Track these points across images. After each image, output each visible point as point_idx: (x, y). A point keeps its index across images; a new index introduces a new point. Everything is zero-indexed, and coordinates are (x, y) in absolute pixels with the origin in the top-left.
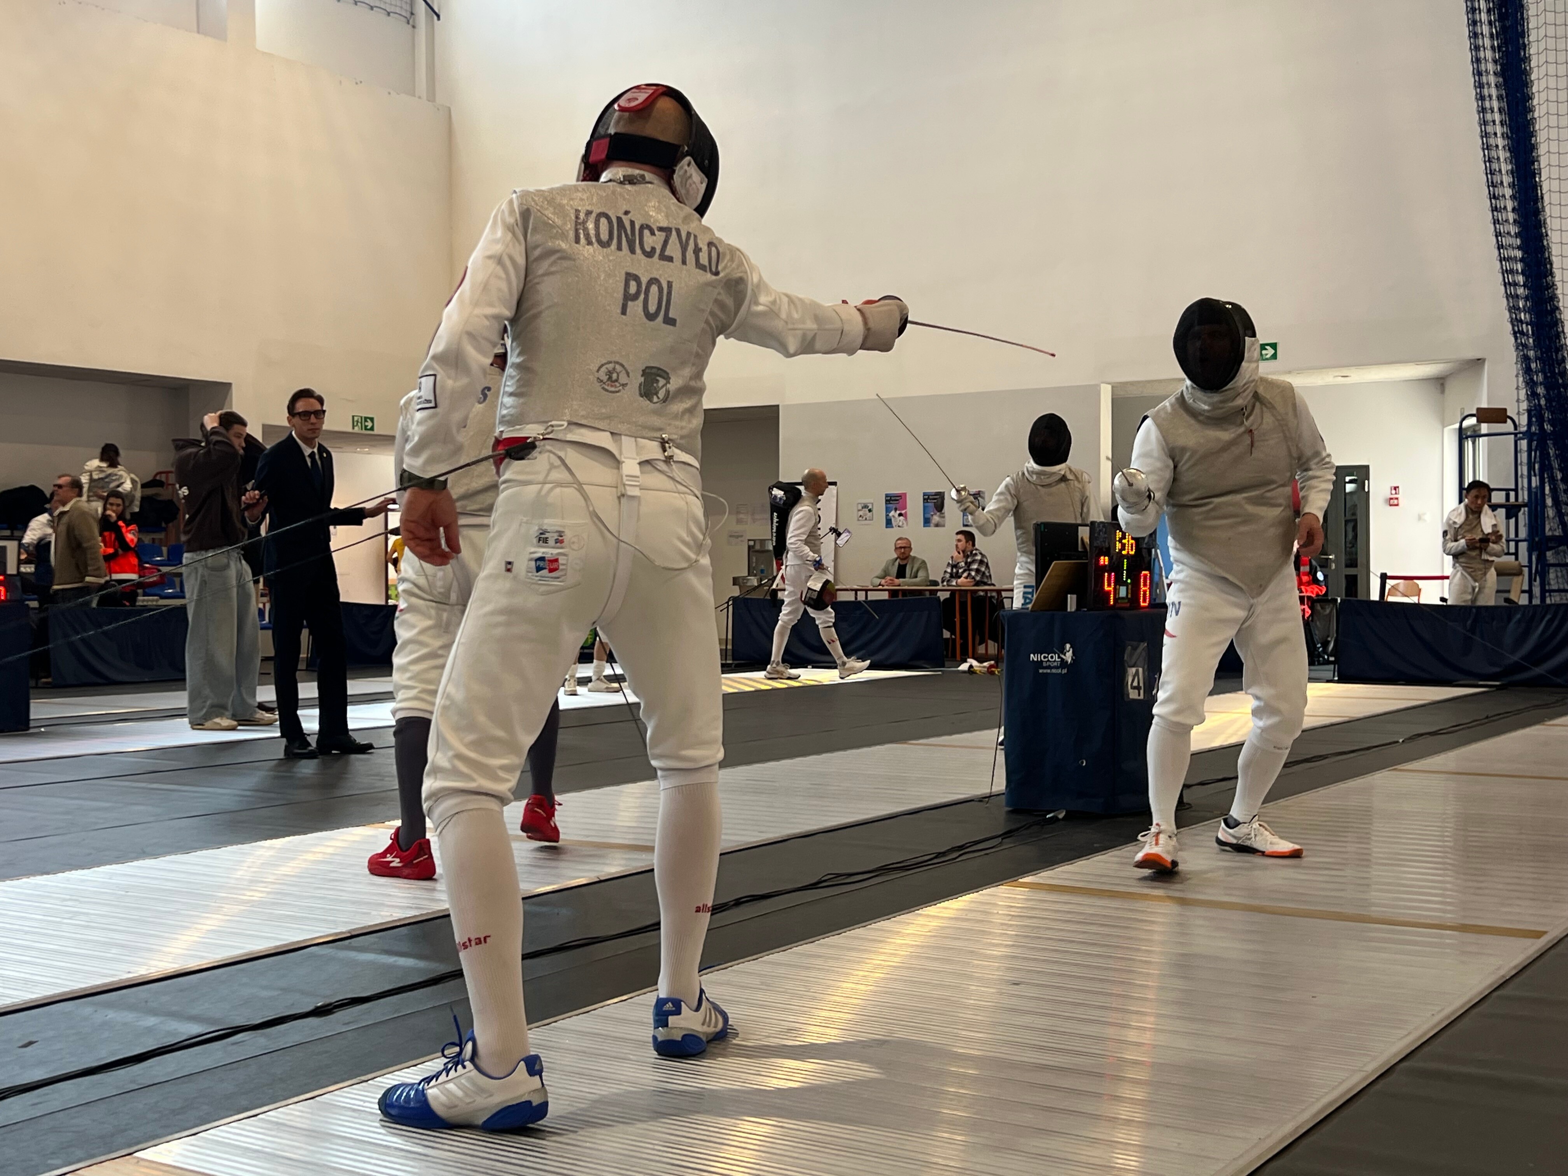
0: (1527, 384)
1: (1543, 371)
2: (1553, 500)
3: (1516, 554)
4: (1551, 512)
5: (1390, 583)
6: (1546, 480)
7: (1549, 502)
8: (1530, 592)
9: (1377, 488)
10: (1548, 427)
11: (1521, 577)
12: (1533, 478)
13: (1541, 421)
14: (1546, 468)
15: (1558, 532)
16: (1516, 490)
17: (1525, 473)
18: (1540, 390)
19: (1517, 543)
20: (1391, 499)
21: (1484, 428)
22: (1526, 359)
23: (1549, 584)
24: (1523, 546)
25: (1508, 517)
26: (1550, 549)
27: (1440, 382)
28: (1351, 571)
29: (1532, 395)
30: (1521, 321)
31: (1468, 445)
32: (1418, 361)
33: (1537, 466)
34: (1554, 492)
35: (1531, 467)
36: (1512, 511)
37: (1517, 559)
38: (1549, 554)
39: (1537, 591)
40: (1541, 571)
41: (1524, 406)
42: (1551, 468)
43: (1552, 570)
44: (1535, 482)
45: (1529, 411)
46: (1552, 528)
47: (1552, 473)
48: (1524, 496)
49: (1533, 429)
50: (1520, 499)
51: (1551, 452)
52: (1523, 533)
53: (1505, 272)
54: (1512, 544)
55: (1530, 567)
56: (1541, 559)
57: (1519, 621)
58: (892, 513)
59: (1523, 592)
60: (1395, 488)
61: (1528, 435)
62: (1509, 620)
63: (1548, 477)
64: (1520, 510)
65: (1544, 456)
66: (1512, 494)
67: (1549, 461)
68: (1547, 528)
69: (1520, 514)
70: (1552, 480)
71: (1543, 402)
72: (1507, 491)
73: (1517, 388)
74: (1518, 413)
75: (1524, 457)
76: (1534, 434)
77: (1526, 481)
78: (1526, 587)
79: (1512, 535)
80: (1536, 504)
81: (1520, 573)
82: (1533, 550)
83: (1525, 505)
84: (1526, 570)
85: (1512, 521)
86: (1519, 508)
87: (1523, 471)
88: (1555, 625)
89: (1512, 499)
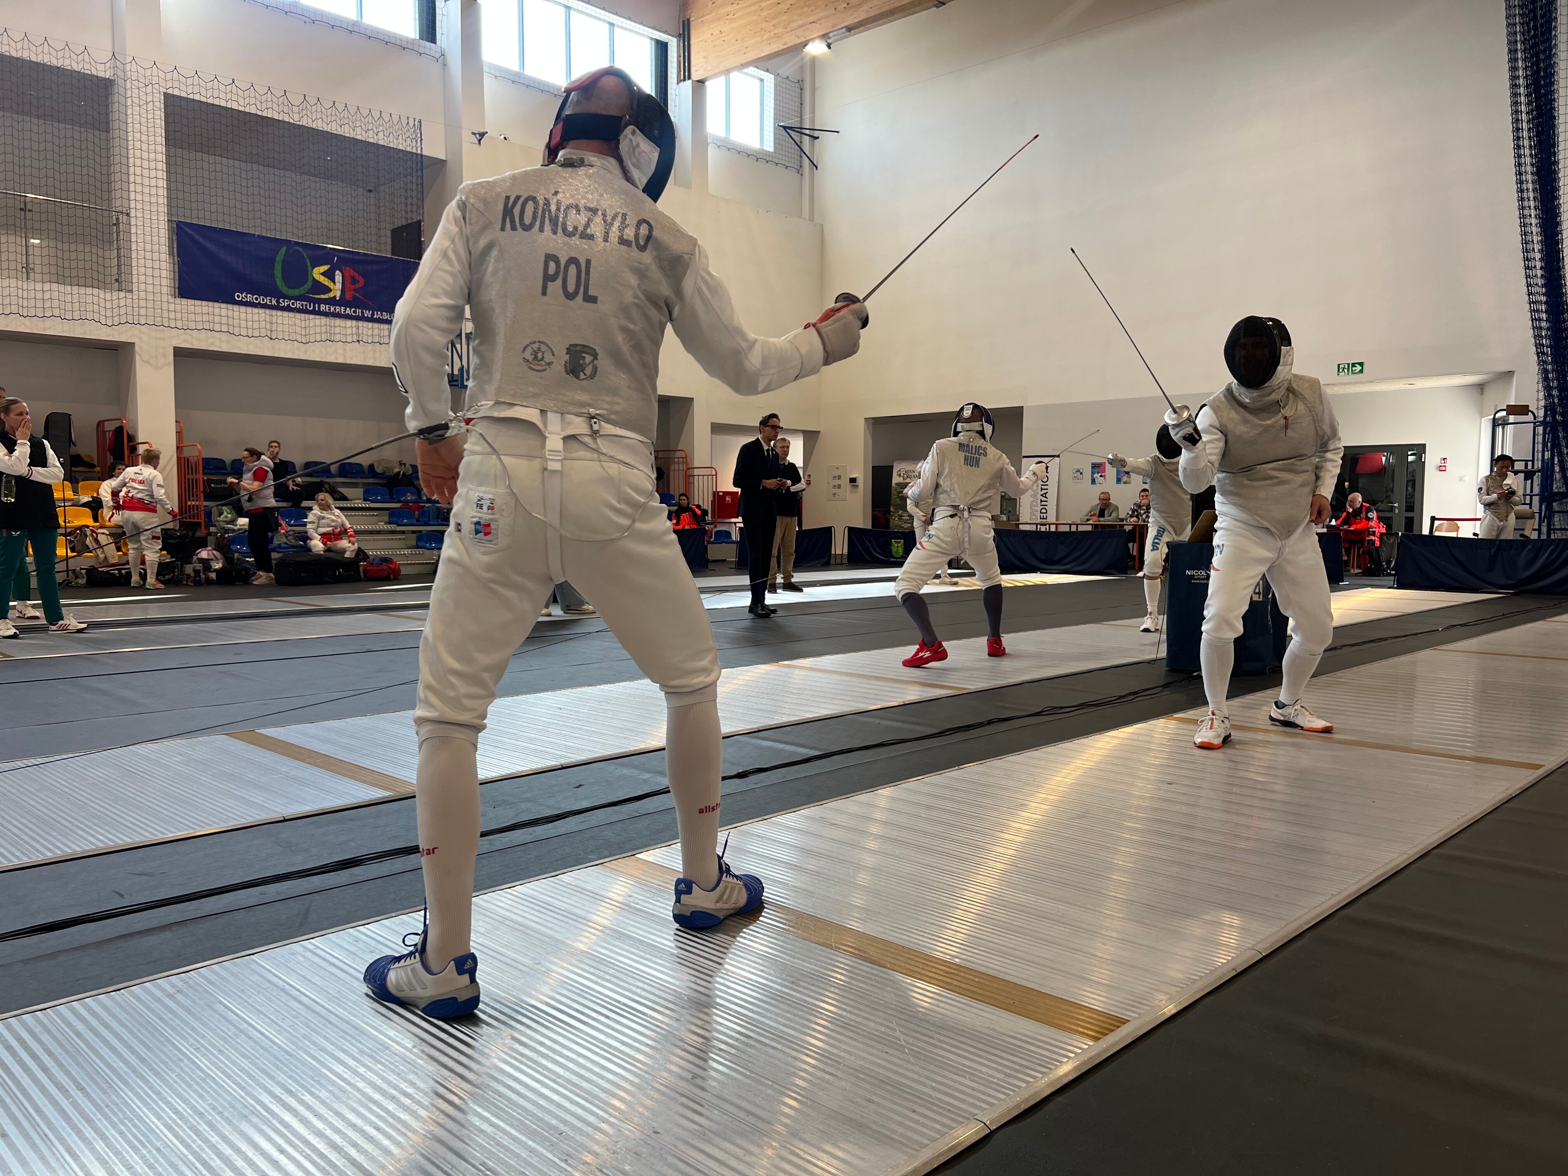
0: (1545, 388)
1: (1557, 379)
2: (1560, 467)
3: (1530, 504)
4: (1558, 476)
5: (1437, 523)
6: (1556, 454)
7: (1557, 469)
8: (1539, 530)
9: (1431, 460)
10: (1559, 418)
11: (1533, 520)
12: (1546, 453)
13: (1554, 413)
14: (1556, 445)
15: (1563, 490)
16: (1533, 461)
17: (1540, 449)
18: (1555, 392)
19: (1531, 496)
20: (1441, 466)
21: (1512, 418)
22: (1545, 371)
23: (1554, 525)
24: (1536, 499)
25: (1526, 479)
26: (1556, 501)
27: (1481, 388)
28: (1410, 514)
29: (1549, 396)
30: (1543, 345)
31: (1499, 430)
32: (1464, 373)
33: (1549, 445)
34: (1561, 463)
35: (1544, 444)
36: (1529, 475)
37: (1531, 507)
38: (1555, 504)
39: (1544, 529)
40: (1549, 515)
41: (1542, 403)
42: (1560, 446)
43: (1556, 515)
44: (1547, 455)
45: (1545, 407)
46: (1558, 486)
47: (1561, 450)
48: (1538, 465)
49: (1548, 419)
50: (1536, 467)
51: (1561, 435)
52: (1536, 490)
53: (1532, 311)
54: (1528, 498)
55: (1540, 513)
56: (1549, 508)
57: (1530, 550)
58: (1096, 475)
59: (1534, 530)
60: (1444, 459)
61: (1544, 423)
62: (1523, 549)
63: (1557, 452)
64: (1535, 475)
66: (1530, 464)
67: (1559, 441)
68: (1555, 486)
69: (1535, 477)
70: (1560, 454)
71: (1556, 401)
72: (1527, 461)
73: (1538, 391)
74: (1537, 409)
75: (1540, 438)
76: (1549, 422)
77: (1540, 455)
78: (1536, 527)
79: (1528, 491)
80: (1547, 471)
81: (1532, 517)
82: (1543, 502)
83: (1539, 471)
84: (1537, 515)
85: (1529, 482)
86: (1534, 473)
87: (1540, 447)
88: (1557, 553)
89: (1530, 467)
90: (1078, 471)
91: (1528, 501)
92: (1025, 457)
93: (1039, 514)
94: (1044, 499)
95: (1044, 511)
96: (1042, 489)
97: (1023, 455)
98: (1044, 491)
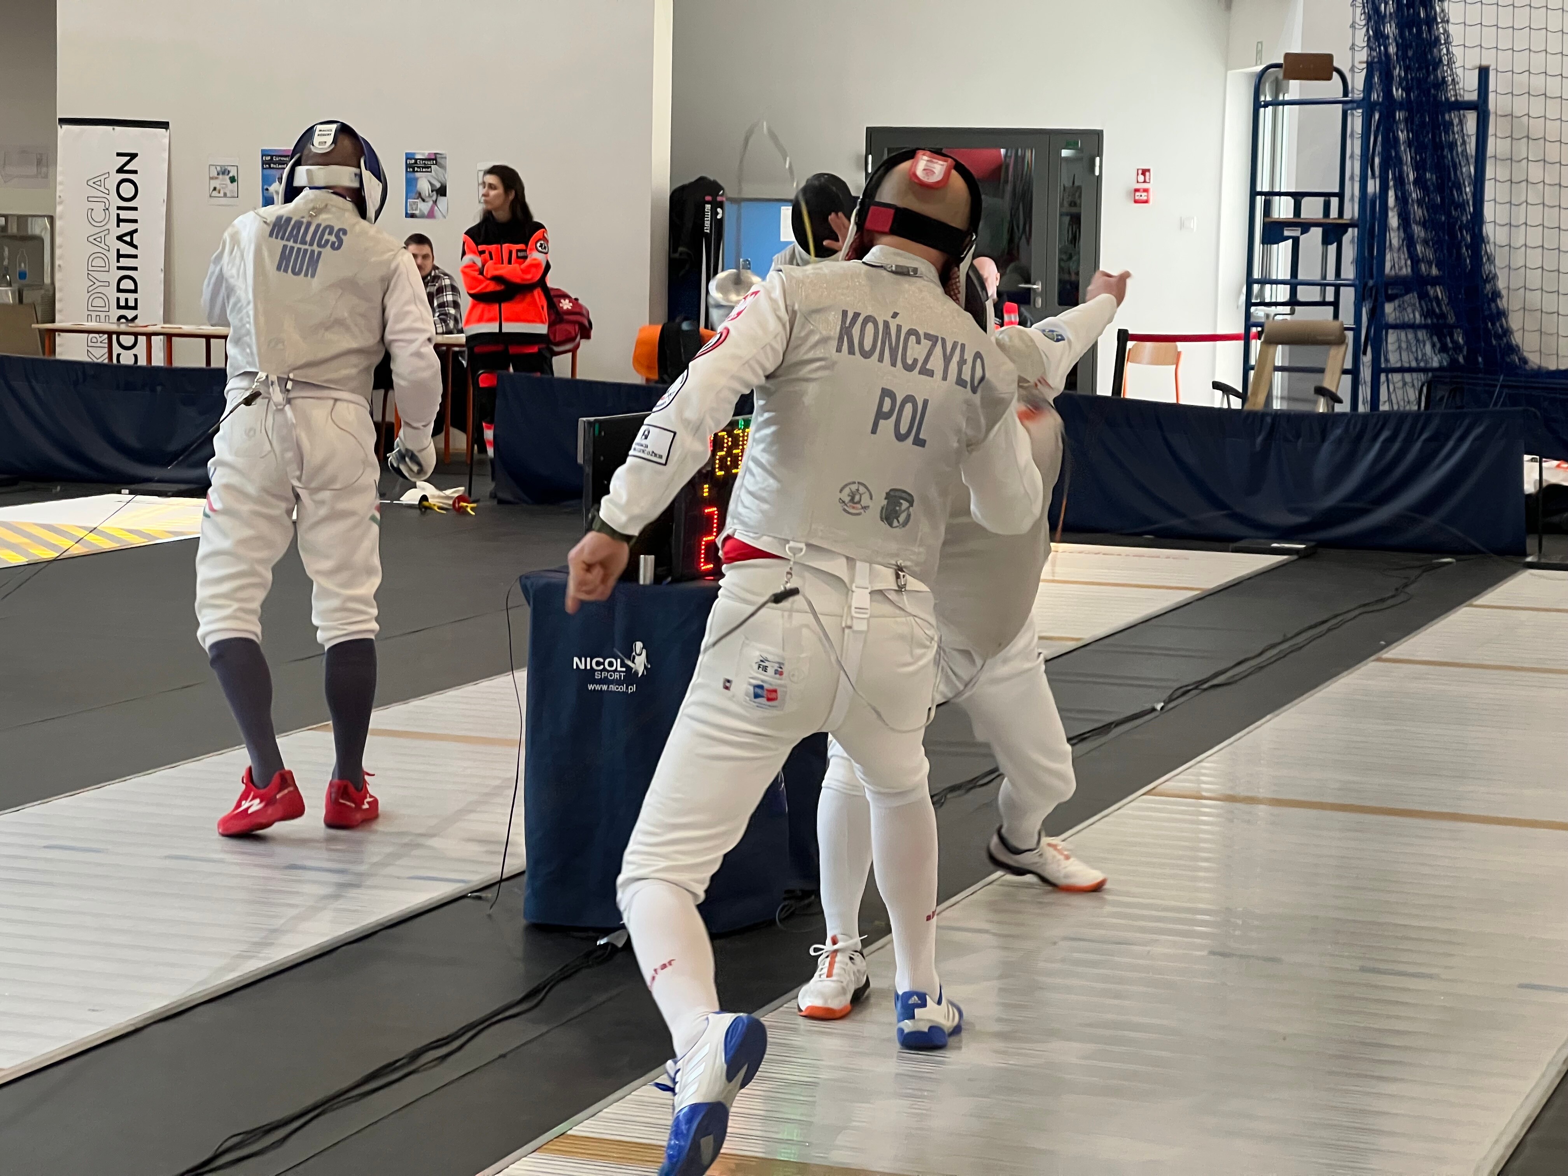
0: (1369, 19)
2: (1400, 216)
3: (1335, 304)
4: (1394, 238)
5: (1130, 344)
6: (1391, 183)
7: (1393, 221)
8: (1354, 372)
9: (1115, 171)
10: (1398, 93)
11: (1343, 348)
12: (1370, 181)
13: (1387, 79)
14: (1391, 161)
15: (1406, 271)
16: (1341, 195)
18: (1390, 29)
19: (1337, 288)
20: (1137, 190)
21: (1295, 89)
23: (1387, 360)
24: (1348, 296)
25: (1326, 241)
26: (1390, 298)
29: (1377, 37)
31: (1266, 114)
33: (1377, 161)
34: (1403, 200)
35: (1366, 160)
36: (1332, 233)
37: (1336, 316)
38: (1389, 308)
39: (1366, 373)
40: (1375, 336)
41: (1363, 55)
42: (1400, 162)
43: (1392, 337)
44: (1373, 186)
45: (1370, 65)
46: (1395, 263)
47: (1401, 172)
48: (1352, 211)
49: (1374, 96)
50: (1347, 215)
51: (1402, 136)
52: (1349, 272)
54: (1330, 290)
55: (1357, 331)
56: (1376, 314)
57: (1340, 441)
59: (1345, 372)
60: (1144, 172)
63: (1394, 178)
64: (1346, 231)
65: (1391, 143)
66: (1334, 201)
67: (1397, 153)
68: (1388, 265)
69: (1346, 240)
70: (1400, 181)
71: (1392, 49)
72: (1327, 195)
73: (1353, 26)
74: (1352, 69)
75: (1355, 147)
76: (1376, 103)
77: (1357, 186)
78: (1348, 365)
79: (1331, 276)
81: (1341, 341)
82: (1364, 299)
83: (1352, 225)
84: (1350, 335)
85: (1332, 248)
86: (1343, 228)
87: (1354, 167)
88: (1396, 446)
89: (1334, 213)
90: (224, 172)
91: (1330, 298)
92: (63, 121)
93: (113, 294)
94: (126, 249)
95: (127, 284)
96: (119, 220)
97: (59, 116)
98: (126, 228)
